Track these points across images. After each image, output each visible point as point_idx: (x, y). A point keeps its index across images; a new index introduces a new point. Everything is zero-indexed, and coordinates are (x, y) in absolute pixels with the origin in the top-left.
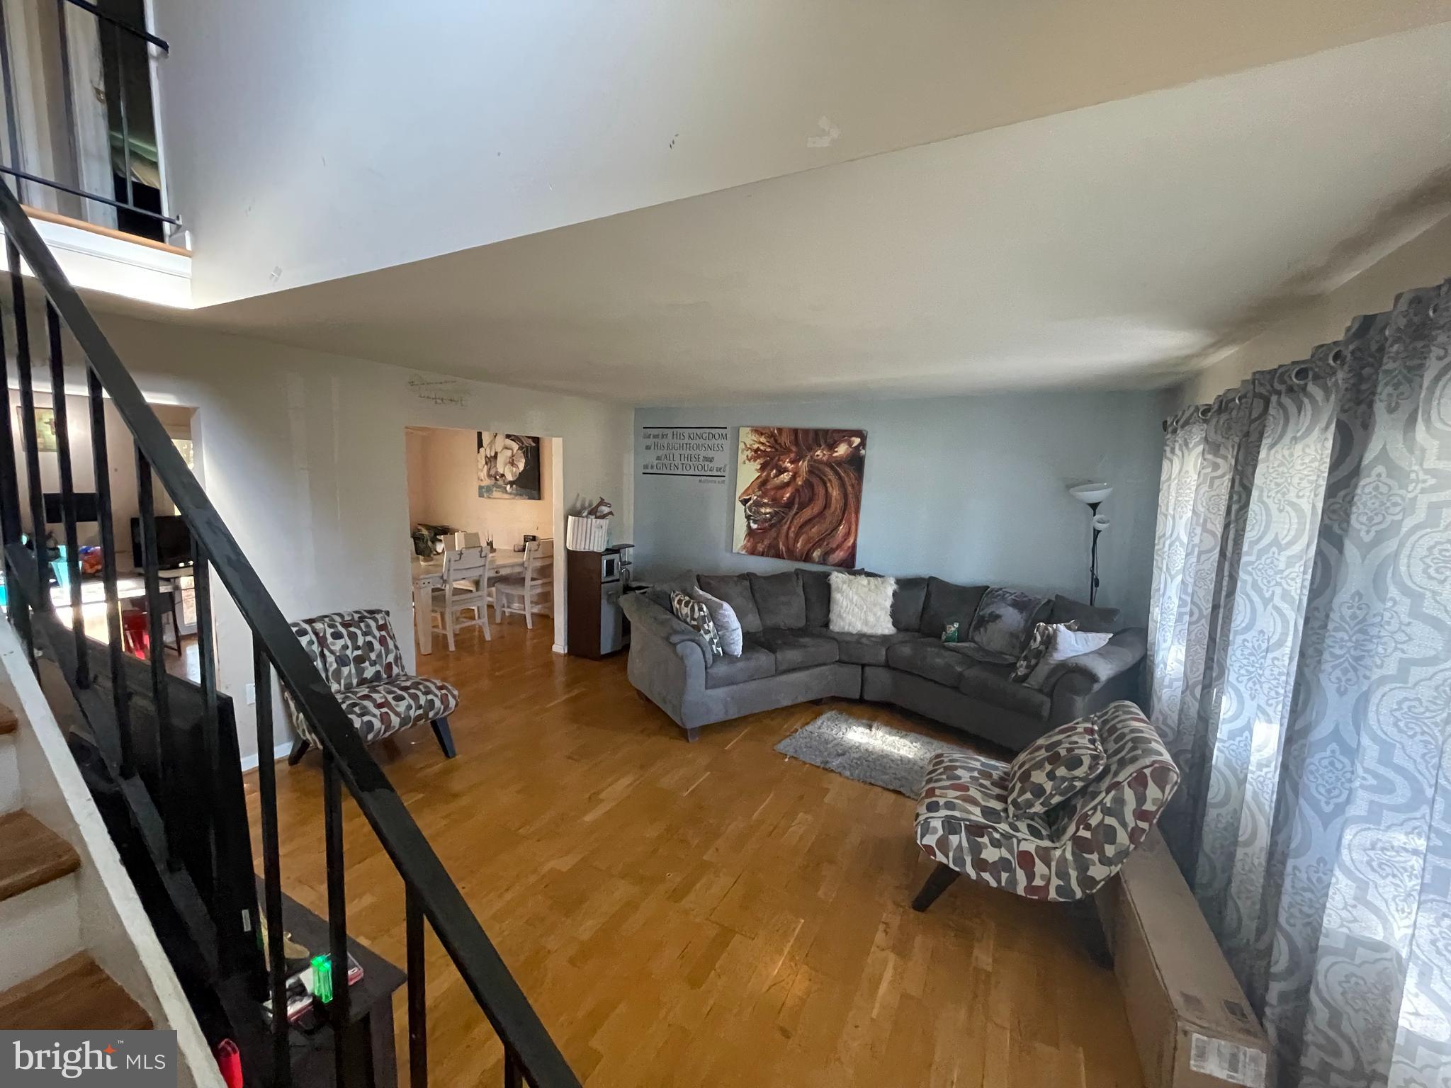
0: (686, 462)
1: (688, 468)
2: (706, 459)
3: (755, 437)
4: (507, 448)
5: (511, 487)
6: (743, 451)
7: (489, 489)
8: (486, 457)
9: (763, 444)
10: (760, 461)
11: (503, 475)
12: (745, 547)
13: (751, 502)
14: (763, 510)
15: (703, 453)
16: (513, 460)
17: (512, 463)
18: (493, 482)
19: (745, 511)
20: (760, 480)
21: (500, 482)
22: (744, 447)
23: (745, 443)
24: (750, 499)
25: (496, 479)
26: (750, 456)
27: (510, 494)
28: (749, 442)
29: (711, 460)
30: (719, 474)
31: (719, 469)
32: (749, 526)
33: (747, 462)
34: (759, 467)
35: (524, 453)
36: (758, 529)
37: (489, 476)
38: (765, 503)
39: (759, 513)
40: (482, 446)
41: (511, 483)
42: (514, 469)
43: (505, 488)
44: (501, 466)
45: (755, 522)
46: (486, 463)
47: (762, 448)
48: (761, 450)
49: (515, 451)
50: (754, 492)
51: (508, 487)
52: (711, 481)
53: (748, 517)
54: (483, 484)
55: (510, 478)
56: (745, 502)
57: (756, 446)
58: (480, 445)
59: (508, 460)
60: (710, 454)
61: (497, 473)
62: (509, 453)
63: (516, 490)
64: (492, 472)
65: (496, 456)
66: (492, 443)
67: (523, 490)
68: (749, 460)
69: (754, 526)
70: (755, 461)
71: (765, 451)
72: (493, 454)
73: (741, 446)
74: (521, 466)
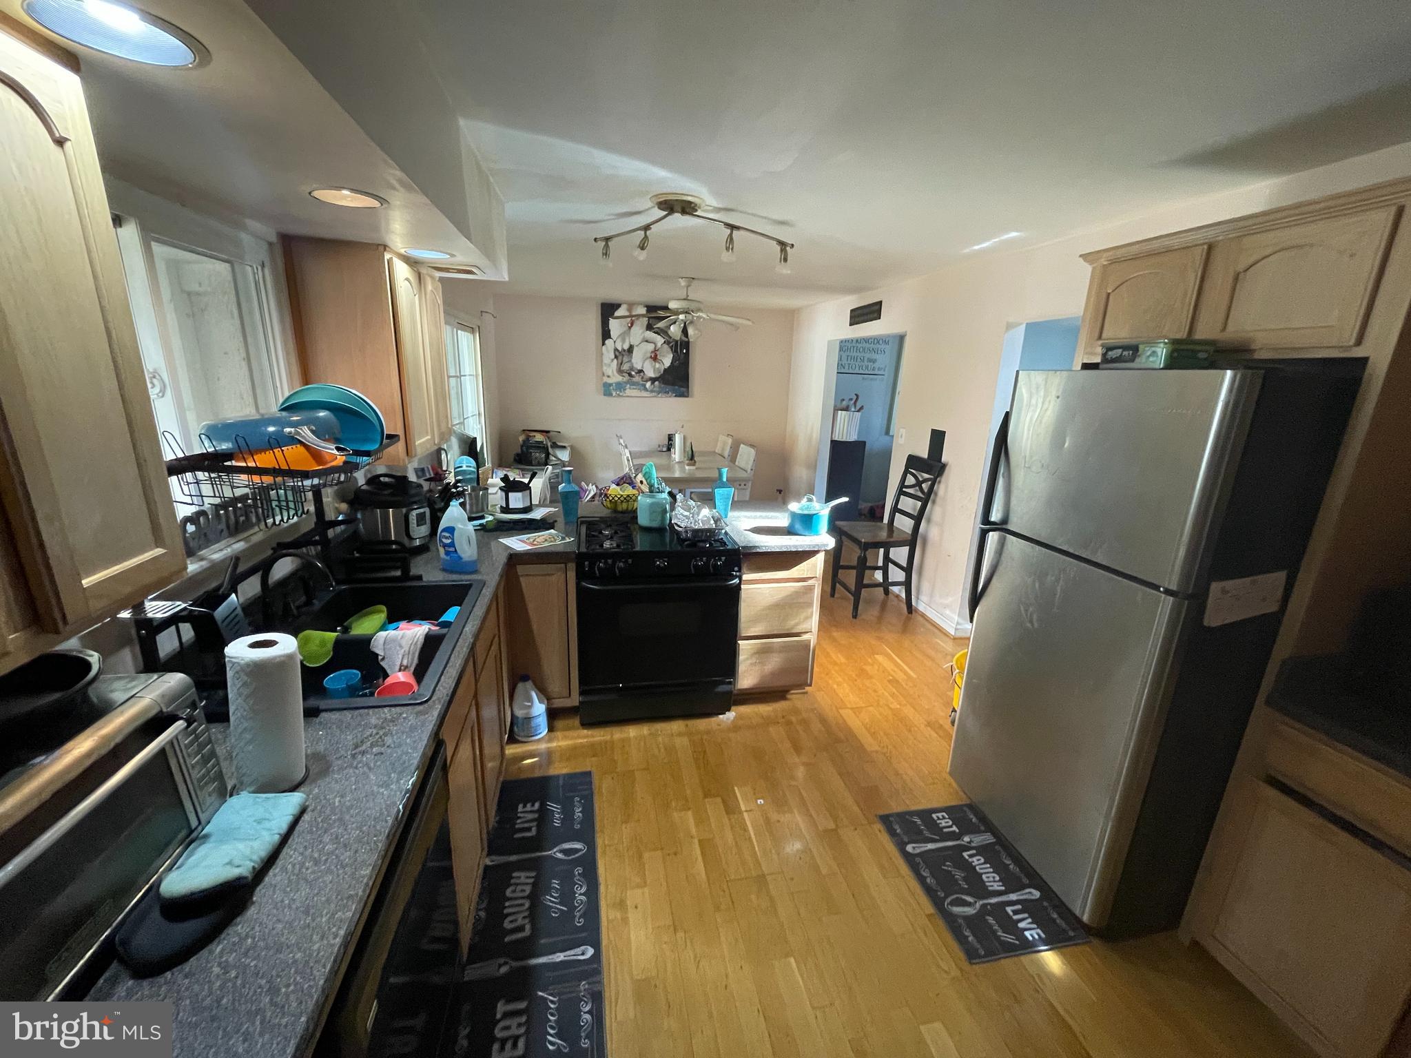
0: (844, 362)
1: (846, 366)
2: (870, 360)
4: (647, 341)
5: (653, 383)
7: (620, 387)
8: (616, 350)
11: (641, 371)
15: (867, 355)
16: (656, 355)
17: (655, 358)
18: (627, 378)
21: (637, 379)
25: (630, 375)
27: (652, 391)
29: (874, 361)
30: (879, 373)
31: (879, 369)
35: (671, 348)
37: (620, 371)
40: (609, 337)
41: (653, 380)
42: (657, 365)
43: (644, 386)
44: (638, 360)
46: (616, 357)
49: (659, 345)
51: (648, 385)
52: (872, 379)
54: (610, 381)
55: (650, 373)
58: (606, 335)
59: (649, 355)
60: (874, 356)
61: (632, 368)
62: (651, 347)
63: (660, 387)
64: (626, 367)
65: (630, 350)
66: (623, 336)
67: (668, 388)
72: (626, 347)
74: (667, 361)
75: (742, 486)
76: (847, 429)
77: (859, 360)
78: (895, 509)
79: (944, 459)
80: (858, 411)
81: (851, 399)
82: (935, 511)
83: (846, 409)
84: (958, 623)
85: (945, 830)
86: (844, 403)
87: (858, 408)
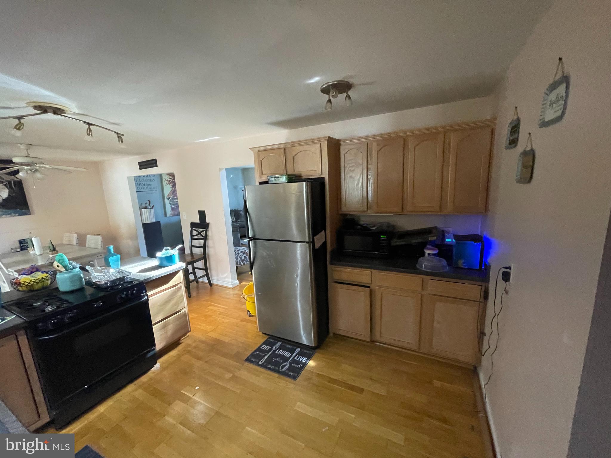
0: (139, 186)
1: (140, 188)
2: (148, 185)
3: (169, 177)
6: (165, 181)
9: (171, 179)
10: (171, 184)
12: (171, 214)
13: (171, 198)
14: (175, 201)
15: (146, 182)
19: (169, 202)
20: (172, 191)
22: (165, 180)
23: (165, 179)
24: (170, 198)
26: (167, 183)
28: (166, 178)
29: (150, 185)
30: (154, 190)
31: (154, 188)
32: (171, 207)
33: (167, 185)
34: (171, 186)
36: (174, 207)
38: (175, 198)
39: (174, 202)
45: (173, 205)
47: (171, 180)
48: (171, 181)
50: (171, 195)
52: (152, 193)
53: (170, 204)
56: (168, 199)
57: (169, 180)
67: (10, 211)
68: (168, 184)
69: (173, 206)
70: (170, 184)
71: (172, 181)
73: (164, 180)
74: (4, 194)
75: (99, 257)
76: (149, 217)
77: (142, 185)
78: (192, 246)
79: (207, 222)
80: (152, 208)
81: (146, 203)
82: (210, 243)
83: (146, 208)
84: (232, 282)
85: (267, 350)
86: (143, 205)
87: (151, 206)
